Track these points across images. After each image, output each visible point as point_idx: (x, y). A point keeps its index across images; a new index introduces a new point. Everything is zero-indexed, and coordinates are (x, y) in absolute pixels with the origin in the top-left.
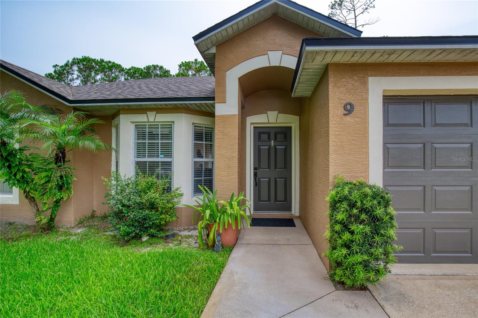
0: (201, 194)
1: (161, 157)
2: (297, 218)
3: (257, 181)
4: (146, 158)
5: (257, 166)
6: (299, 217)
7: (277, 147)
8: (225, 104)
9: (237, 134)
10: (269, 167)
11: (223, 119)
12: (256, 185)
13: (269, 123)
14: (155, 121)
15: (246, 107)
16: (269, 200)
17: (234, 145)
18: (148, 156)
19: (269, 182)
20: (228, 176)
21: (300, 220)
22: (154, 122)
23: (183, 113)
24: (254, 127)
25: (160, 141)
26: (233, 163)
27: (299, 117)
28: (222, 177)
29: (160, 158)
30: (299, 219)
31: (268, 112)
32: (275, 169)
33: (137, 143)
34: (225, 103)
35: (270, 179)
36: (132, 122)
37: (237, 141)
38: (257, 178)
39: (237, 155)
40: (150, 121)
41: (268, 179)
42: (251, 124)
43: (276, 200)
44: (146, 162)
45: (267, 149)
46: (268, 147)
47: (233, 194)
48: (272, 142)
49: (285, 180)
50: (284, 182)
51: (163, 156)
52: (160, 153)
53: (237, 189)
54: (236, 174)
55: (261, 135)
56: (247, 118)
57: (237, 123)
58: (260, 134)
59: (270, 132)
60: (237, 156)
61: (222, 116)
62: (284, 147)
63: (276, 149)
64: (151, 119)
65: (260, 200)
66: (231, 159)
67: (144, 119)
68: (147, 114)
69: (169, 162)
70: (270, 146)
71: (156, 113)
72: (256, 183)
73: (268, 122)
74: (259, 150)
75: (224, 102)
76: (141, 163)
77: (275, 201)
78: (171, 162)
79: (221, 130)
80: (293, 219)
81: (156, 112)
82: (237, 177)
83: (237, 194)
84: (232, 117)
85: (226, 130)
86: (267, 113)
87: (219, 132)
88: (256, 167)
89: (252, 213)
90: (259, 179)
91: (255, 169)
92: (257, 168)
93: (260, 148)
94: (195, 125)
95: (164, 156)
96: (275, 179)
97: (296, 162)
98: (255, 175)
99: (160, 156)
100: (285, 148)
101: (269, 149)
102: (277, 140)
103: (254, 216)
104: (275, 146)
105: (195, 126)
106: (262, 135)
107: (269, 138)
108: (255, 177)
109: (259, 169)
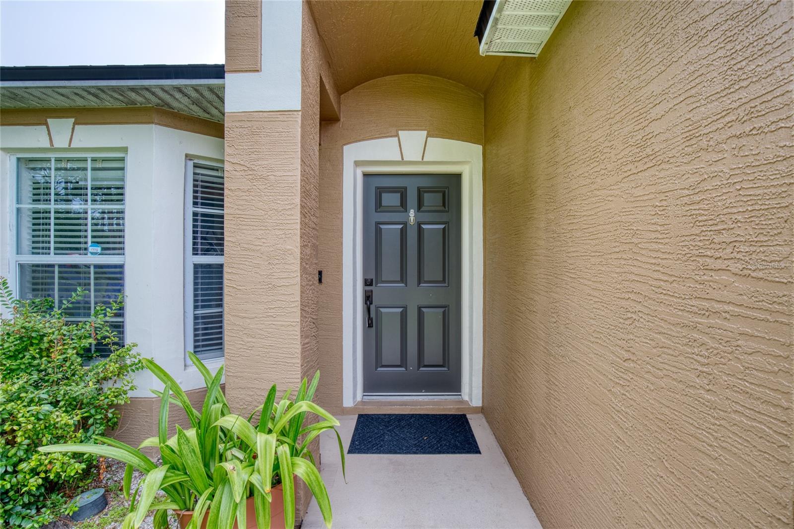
0: (218, 353)
1: (92, 253)
2: (477, 413)
3: (373, 315)
4: (49, 254)
5: (372, 276)
6: (482, 410)
7: (422, 226)
8: (256, 74)
9: (299, 177)
10: (403, 279)
11: (249, 124)
12: (370, 326)
13: (402, 162)
14: (72, 146)
15: (342, 120)
16: (403, 363)
17: (289, 213)
18: (56, 249)
19: (404, 316)
20: (268, 316)
21: (484, 420)
22: (69, 149)
23: (152, 123)
24: (366, 175)
25: (90, 206)
26: (285, 275)
27: (481, 147)
28: (248, 321)
29: (89, 255)
30: (481, 415)
31: (400, 132)
32: (419, 283)
33: (34, 213)
34: (258, 71)
35: (405, 308)
36: (6, 150)
37: (298, 200)
38: (372, 308)
39: (299, 245)
40: (56, 145)
41: (401, 310)
42: (357, 164)
43: (420, 363)
44: (53, 266)
45: (399, 231)
46: (400, 226)
47: (273, 389)
48: (412, 213)
49: (444, 313)
50: (441, 317)
51: (99, 250)
52: (89, 240)
53: (299, 361)
54: (293, 310)
55: (383, 194)
56: (345, 147)
57: (299, 138)
58: (380, 191)
59: (406, 188)
60: (298, 251)
61: (248, 117)
62: (442, 226)
63: (420, 231)
64: (61, 141)
65: (379, 363)
66: (277, 261)
67: (39, 141)
68: (46, 124)
69: (115, 266)
70: (405, 224)
71: (75, 124)
72: (370, 319)
73: (400, 159)
74: (378, 232)
75: (252, 67)
76: (40, 269)
77: (419, 367)
78: (121, 266)
79: (242, 163)
80: (468, 416)
81: (73, 120)
82: (299, 320)
83: (299, 376)
84: (281, 118)
85: (259, 163)
86: (397, 135)
87: (238, 168)
88: (369, 277)
89: (359, 397)
90: (377, 308)
91: (368, 283)
92: (372, 280)
93: (381, 229)
94: (195, 161)
95: (103, 249)
96: (419, 308)
97: (475, 264)
98: (368, 298)
99: (91, 249)
100: (444, 229)
101: (403, 233)
102: (423, 209)
103: (363, 409)
104: (419, 225)
105: (196, 166)
106: (384, 196)
107: (404, 204)
108: (366, 304)
109: (377, 284)
